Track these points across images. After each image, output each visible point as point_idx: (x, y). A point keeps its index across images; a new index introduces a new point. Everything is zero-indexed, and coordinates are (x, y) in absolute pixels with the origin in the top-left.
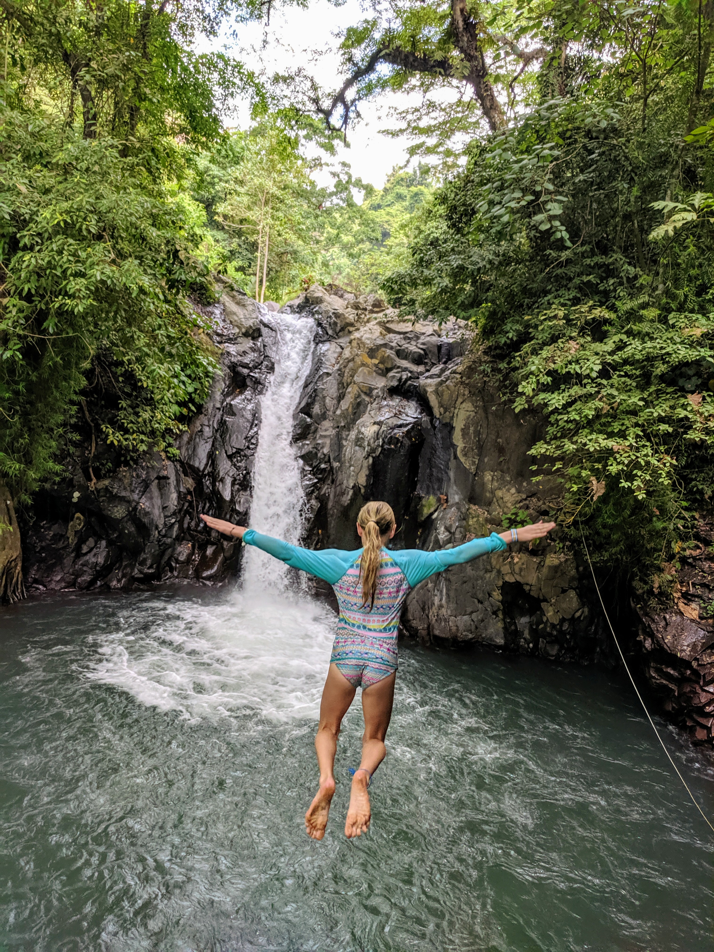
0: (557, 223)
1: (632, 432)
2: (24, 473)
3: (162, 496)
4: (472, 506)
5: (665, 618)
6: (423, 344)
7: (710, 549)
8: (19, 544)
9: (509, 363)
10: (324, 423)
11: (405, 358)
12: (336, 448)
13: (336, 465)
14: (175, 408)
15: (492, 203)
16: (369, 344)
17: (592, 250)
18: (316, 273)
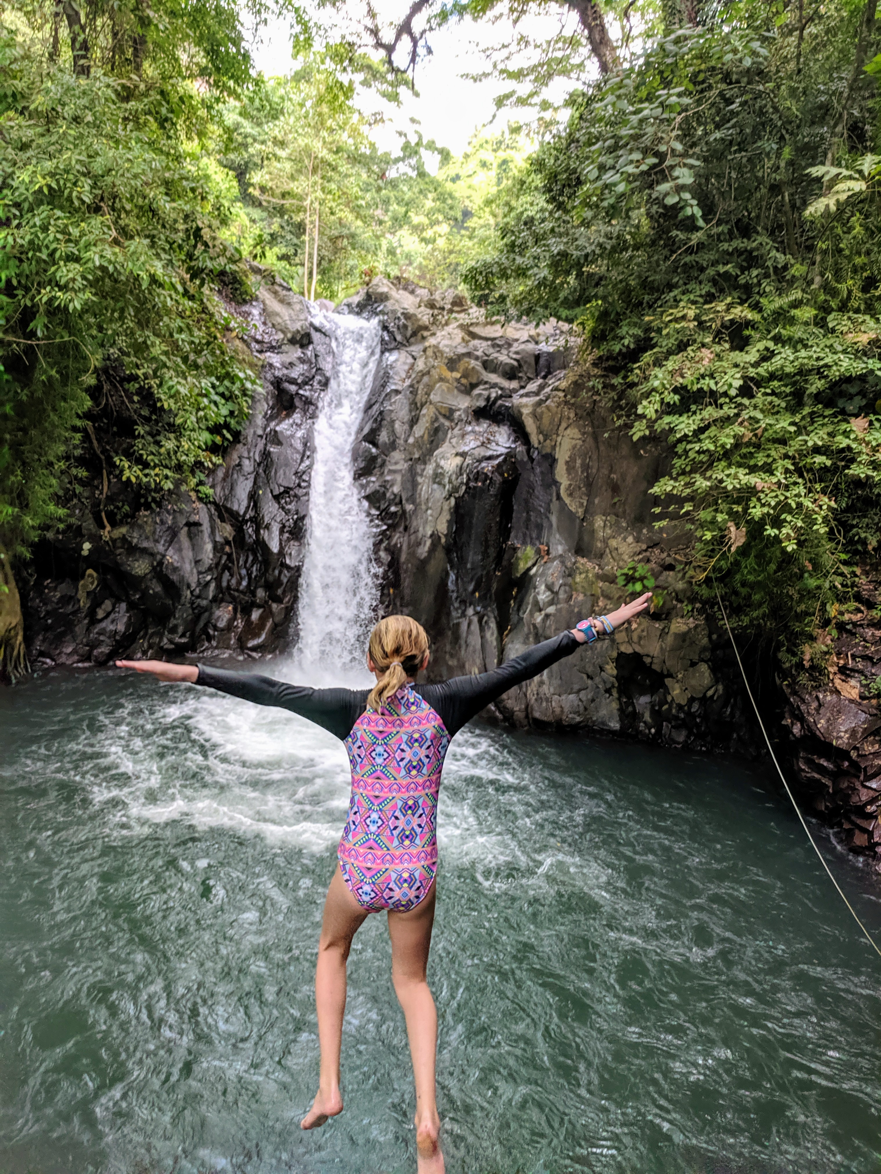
0: (687, 196)
1: (781, 464)
2: (17, 518)
3: (193, 547)
4: (579, 559)
5: (817, 698)
6: (517, 353)
7: (874, 612)
8: (18, 608)
9: (625, 377)
10: (393, 454)
11: (494, 371)
12: (409, 485)
13: (409, 507)
14: (205, 436)
15: (602, 168)
16: (448, 352)
17: (730, 232)
18: (380, 263)
